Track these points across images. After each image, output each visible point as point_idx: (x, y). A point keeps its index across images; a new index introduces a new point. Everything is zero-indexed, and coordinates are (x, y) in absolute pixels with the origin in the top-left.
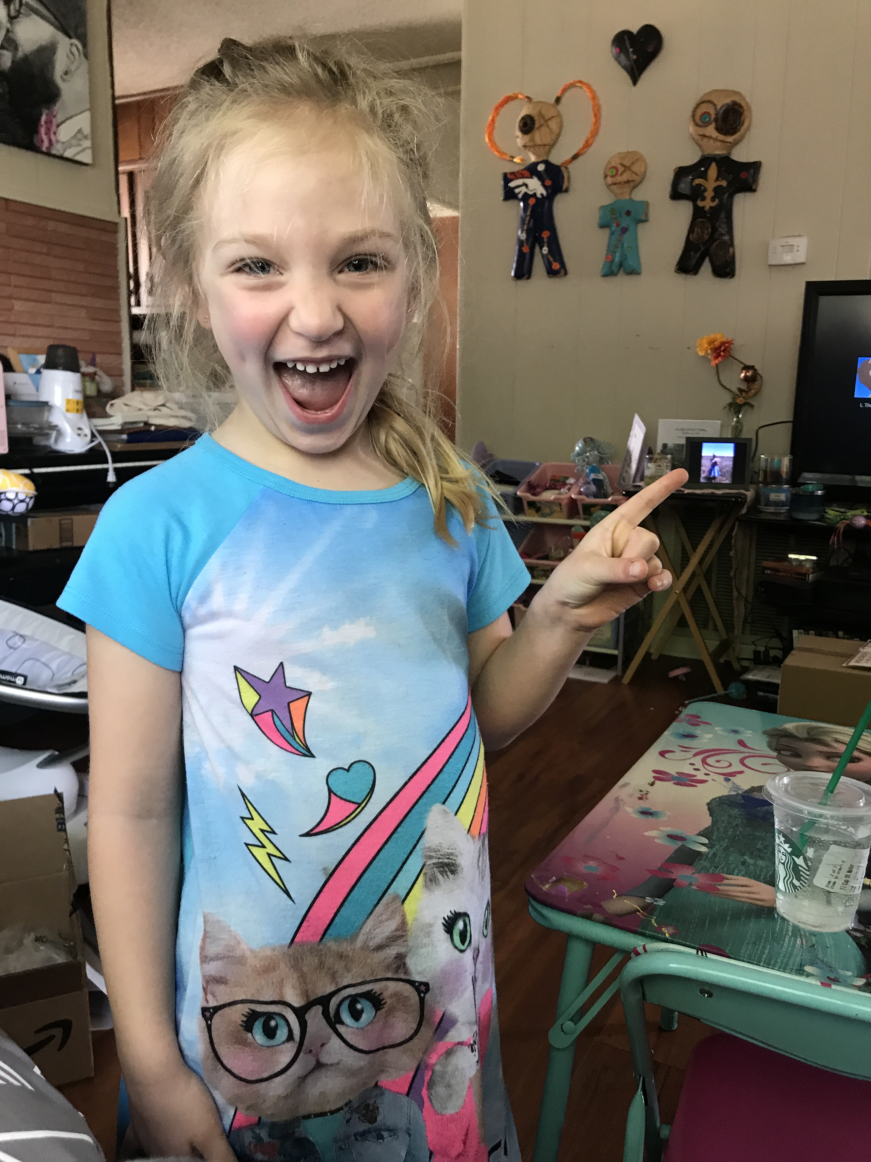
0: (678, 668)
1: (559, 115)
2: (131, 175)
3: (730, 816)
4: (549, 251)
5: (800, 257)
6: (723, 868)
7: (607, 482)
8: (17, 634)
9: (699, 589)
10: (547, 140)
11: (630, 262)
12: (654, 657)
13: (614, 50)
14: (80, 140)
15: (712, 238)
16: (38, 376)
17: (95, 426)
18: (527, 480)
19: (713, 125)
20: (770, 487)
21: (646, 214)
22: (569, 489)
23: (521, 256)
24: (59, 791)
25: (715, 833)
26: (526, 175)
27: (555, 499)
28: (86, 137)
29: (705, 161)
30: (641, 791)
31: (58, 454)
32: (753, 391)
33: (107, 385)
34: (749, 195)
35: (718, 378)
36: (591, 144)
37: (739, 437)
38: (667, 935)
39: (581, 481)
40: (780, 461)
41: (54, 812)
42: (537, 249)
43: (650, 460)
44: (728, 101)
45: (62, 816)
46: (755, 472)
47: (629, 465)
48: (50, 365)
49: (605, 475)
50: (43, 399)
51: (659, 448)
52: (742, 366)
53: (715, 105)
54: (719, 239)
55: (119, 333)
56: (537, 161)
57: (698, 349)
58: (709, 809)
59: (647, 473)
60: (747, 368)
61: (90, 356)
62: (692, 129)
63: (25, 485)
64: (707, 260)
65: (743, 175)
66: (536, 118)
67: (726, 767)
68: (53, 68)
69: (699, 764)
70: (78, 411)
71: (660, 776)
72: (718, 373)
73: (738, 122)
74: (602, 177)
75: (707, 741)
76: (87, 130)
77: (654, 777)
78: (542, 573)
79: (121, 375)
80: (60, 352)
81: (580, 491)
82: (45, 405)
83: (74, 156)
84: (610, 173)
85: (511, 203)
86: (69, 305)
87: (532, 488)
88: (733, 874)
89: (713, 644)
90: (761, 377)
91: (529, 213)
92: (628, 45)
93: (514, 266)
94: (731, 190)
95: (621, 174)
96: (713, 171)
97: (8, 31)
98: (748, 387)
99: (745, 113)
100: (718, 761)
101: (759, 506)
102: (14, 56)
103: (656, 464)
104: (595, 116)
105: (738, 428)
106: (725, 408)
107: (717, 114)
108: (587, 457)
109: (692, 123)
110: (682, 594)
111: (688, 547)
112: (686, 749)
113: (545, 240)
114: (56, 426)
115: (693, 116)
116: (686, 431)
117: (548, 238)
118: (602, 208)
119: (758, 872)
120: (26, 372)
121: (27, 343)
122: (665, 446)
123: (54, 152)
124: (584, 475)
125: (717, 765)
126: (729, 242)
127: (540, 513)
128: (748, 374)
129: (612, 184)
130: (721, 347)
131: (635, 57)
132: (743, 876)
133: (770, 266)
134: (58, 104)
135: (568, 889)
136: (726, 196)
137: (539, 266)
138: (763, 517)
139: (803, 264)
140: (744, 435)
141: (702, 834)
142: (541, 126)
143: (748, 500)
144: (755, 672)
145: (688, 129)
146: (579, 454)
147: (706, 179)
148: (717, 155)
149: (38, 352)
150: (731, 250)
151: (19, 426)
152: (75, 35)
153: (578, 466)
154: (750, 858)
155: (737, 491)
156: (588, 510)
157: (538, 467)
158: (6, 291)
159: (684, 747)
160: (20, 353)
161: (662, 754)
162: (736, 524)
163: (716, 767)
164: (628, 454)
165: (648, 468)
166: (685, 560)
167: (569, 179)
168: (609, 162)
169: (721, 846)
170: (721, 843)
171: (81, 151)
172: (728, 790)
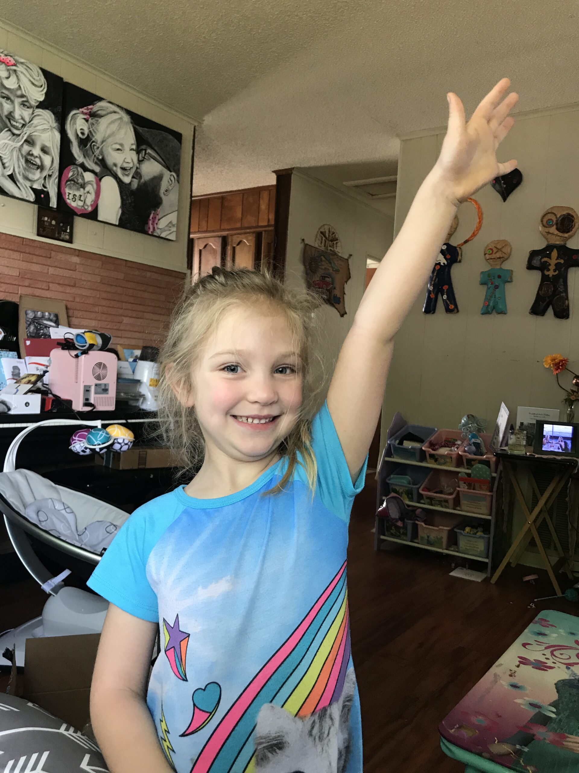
0: (529, 575)
1: (456, 217)
2: (192, 241)
3: (570, 694)
4: (448, 298)
6: (566, 730)
7: (483, 445)
8: (112, 524)
9: (544, 519)
11: (500, 307)
12: (513, 565)
14: (170, 227)
15: (554, 294)
16: (135, 363)
18: (429, 439)
19: (555, 227)
21: (511, 278)
22: (457, 448)
23: (429, 299)
25: (561, 705)
27: (447, 454)
28: (174, 225)
29: (550, 248)
30: (510, 670)
31: (142, 411)
35: (558, 382)
36: (476, 235)
37: (572, 422)
39: (465, 443)
42: (440, 295)
43: (512, 433)
44: (564, 213)
47: (498, 434)
48: (143, 358)
49: (481, 440)
50: (137, 377)
51: (518, 424)
52: (574, 375)
53: (556, 215)
54: (559, 295)
57: (544, 364)
58: (557, 688)
59: (510, 442)
60: (577, 377)
62: (541, 228)
63: (129, 435)
64: (551, 307)
65: (574, 257)
67: (567, 659)
68: (160, 188)
69: (549, 655)
71: (524, 661)
72: (558, 378)
73: (571, 225)
74: (483, 254)
75: (552, 639)
76: (175, 222)
77: (519, 661)
78: (437, 502)
80: (149, 350)
81: (465, 450)
82: (138, 382)
83: (166, 236)
84: (488, 253)
86: (153, 320)
87: (432, 445)
88: (572, 734)
89: (554, 559)
91: (435, 274)
92: (501, 182)
93: (425, 306)
94: (566, 265)
95: (496, 253)
96: (555, 254)
97: (137, 168)
98: (578, 389)
99: (576, 220)
100: (561, 654)
102: (139, 181)
103: (516, 436)
104: (479, 218)
105: (571, 416)
106: (562, 401)
107: (557, 221)
108: (470, 427)
109: (541, 225)
110: (533, 524)
111: (538, 493)
112: (540, 643)
113: (445, 291)
114: (144, 395)
115: (542, 221)
116: (536, 415)
117: (447, 290)
118: (482, 273)
120: (127, 361)
121: (128, 342)
122: (522, 424)
123: (155, 234)
124: (468, 439)
125: (560, 656)
126: (565, 297)
127: (437, 462)
128: (578, 381)
129: (488, 259)
130: (560, 363)
131: (505, 186)
134: (160, 208)
135: (466, 734)
136: (563, 269)
137: (440, 306)
140: (575, 421)
141: (550, 705)
143: (578, 464)
145: (539, 228)
146: (464, 425)
147: (550, 258)
148: (557, 244)
149: (136, 347)
150: (567, 302)
151: (122, 394)
152: (174, 169)
153: (464, 432)
155: (571, 458)
156: (470, 463)
157: (437, 431)
158: (121, 312)
159: (538, 642)
160: (124, 349)
161: (524, 645)
162: (570, 479)
163: (560, 658)
164: (497, 428)
165: (511, 439)
166: (535, 502)
167: (461, 256)
168: (488, 246)
169: (564, 714)
170: (565, 712)
171: (170, 233)
172: (569, 675)
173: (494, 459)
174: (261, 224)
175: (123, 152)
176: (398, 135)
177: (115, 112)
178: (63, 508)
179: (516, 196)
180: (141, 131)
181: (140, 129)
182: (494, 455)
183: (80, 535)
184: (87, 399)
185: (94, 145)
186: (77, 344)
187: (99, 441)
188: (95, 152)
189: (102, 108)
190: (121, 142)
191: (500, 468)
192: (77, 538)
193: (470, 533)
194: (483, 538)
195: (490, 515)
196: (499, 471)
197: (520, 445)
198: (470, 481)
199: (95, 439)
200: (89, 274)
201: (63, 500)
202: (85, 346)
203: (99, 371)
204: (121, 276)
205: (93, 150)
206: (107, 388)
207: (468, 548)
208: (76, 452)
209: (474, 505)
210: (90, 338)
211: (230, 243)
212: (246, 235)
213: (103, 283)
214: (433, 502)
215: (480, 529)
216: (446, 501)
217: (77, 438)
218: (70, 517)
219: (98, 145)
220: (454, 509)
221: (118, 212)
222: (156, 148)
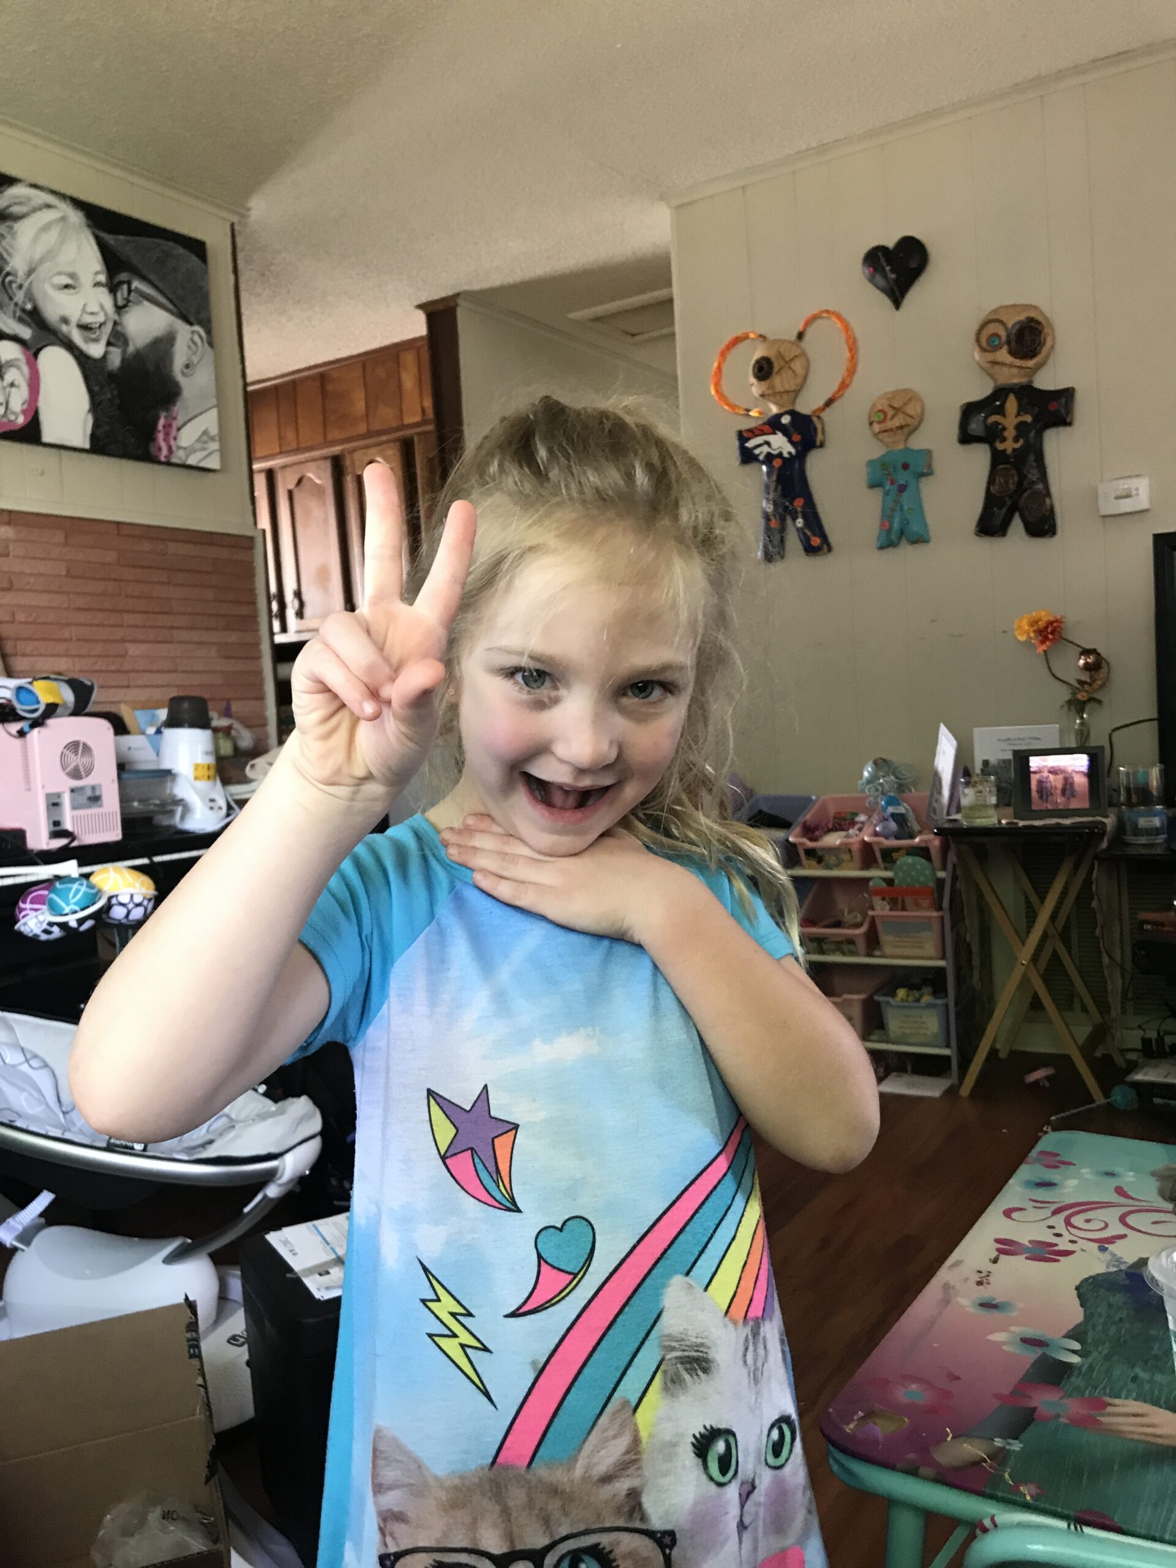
0: (1035, 1070)
1: (803, 354)
2: (270, 475)
3: (1110, 1306)
4: (805, 522)
5: (1142, 500)
6: (1105, 1388)
7: (911, 816)
9: (1055, 954)
10: (790, 385)
11: (915, 528)
12: (1003, 1055)
13: (866, 271)
14: (206, 442)
15: (1020, 489)
16: (158, 736)
17: (231, 795)
18: (801, 820)
19: (1004, 350)
20: (1135, 809)
21: (930, 466)
22: (860, 830)
23: (769, 533)
24: (191, 1298)
25: (1090, 1334)
26: (766, 431)
27: (841, 844)
28: (212, 439)
29: (1001, 393)
30: (980, 1272)
31: (186, 835)
32: (1099, 682)
33: (246, 739)
34: (1063, 431)
35: (1050, 669)
37: (1087, 745)
38: (1028, 1498)
39: (875, 817)
40: (1147, 775)
41: (184, 1330)
42: (789, 521)
43: (967, 784)
44: (1022, 317)
45: (194, 1334)
46: (1114, 790)
47: (940, 792)
48: (173, 722)
49: (907, 807)
50: (166, 766)
51: (978, 767)
52: (1081, 650)
53: (1004, 324)
54: (1030, 489)
55: (259, 673)
56: (779, 412)
57: (1016, 633)
58: (1079, 1296)
59: (965, 802)
60: (1086, 652)
61: (224, 704)
62: (977, 355)
63: (142, 884)
64: (1017, 516)
65: (1052, 407)
66: (773, 359)
67: (1098, 1230)
68: (171, 362)
69: (1061, 1228)
70: (209, 777)
71: (1007, 1247)
72: (1047, 660)
73: (1037, 342)
74: (867, 425)
75: (1071, 1190)
76: (214, 431)
77: (998, 1250)
78: (833, 946)
79: (264, 724)
80: (186, 705)
81: (875, 831)
82: (167, 775)
83: (199, 462)
84: (876, 419)
85: (750, 468)
86: (196, 643)
87: (809, 831)
88: (1120, 1398)
89: (1083, 1032)
90: (1108, 664)
91: (774, 476)
92: (884, 264)
93: (761, 546)
94: (1038, 426)
95: (892, 418)
96: (1012, 404)
97: (115, 323)
98: (1091, 677)
99: (1046, 330)
100: (1088, 1221)
101: (1126, 837)
102: (124, 352)
103: (976, 789)
104: (850, 350)
105: (1083, 733)
106: (1062, 706)
107: (1008, 336)
108: (881, 785)
109: (977, 347)
110: (1032, 965)
111: (1034, 898)
112: (1040, 1204)
113: (799, 510)
114: (182, 800)
115: (978, 340)
116: (1013, 742)
117: (803, 507)
118: (870, 463)
119: (1157, 1392)
120: (144, 733)
121: (143, 695)
122: (986, 763)
123: (174, 460)
124: (879, 809)
125: (1086, 1226)
126: (1044, 492)
127: (823, 864)
128: (1089, 660)
129: (879, 433)
130: (1047, 628)
131: (894, 277)
132: (1135, 1400)
133: (1104, 517)
134: (178, 404)
135: (881, 1429)
136: (1032, 434)
137: (793, 542)
138: (1133, 851)
139: (1147, 510)
140: (1093, 742)
141: (1068, 1336)
142: (780, 370)
143: (1109, 829)
144: (1146, 1069)
145: (973, 356)
146: (869, 782)
147: (1004, 415)
148: (1016, 384)
149: (158, 706)
150: (1048, 501)
151: (136, 804)
152: (197, 319)
153: (870, 797)
154: (1144, 1371)
155: (1091, 819)
156: (888, 856)
157: (816, 801)
158: (119, 633)
159: (1036, 1201)
160: (134, 710)
161: (1008, 1213)
162: (1096, 863)
163: (1085, 1230)
164: (936, 777)
165: (965, 795)
166: (1031, 917)
167: (823, 432)
168: (874, 405)
169: (1100, 1353)
170: (1100, 1349)
171: (207, 456)
172: (1105, 1265)
173: (936, 842)
174: (408, 420)
175: (78, 292)
176: (662, 198)
177: (48, 206)
178: (22, 1059)
179: (919, 294)
180: (112, 242)
181: (110, 239)
182: (935, 834)
183: (67, 1113)
184: (57, 823)
185: (11, 282)
186: (20, 708)
187: (75, 904)
188: (15, 295)
189: (17, 201)
190: (70, 270)
191: (952, 858)
192: (63, 1120)
193: (907, 1001)
194: (934, 1006)
195: (943, 957)
196: (950, 866)
197: (986, 806)
198: (894, 894)
199: (63, 901)
200: (40, 559)
201: (23, 1044)
202: (36, 710)
203: (74, 760)
204: (111, 556)
205: (10, 291)
206: (97, 793)
207: (908, 1031)
208: (30, 935)
209: (907, 942)
210: (45, 692)
211: (350, 469)
212: (380, 447)
213: (73, 577)
214: (825, 947)
215: (927, 990)
216: (850, 941)
217: (28, 906)
218: (42, 1079)
219: (19, 281)
220: (870, 955)
221: (85, 422)
222: (152, 277)
